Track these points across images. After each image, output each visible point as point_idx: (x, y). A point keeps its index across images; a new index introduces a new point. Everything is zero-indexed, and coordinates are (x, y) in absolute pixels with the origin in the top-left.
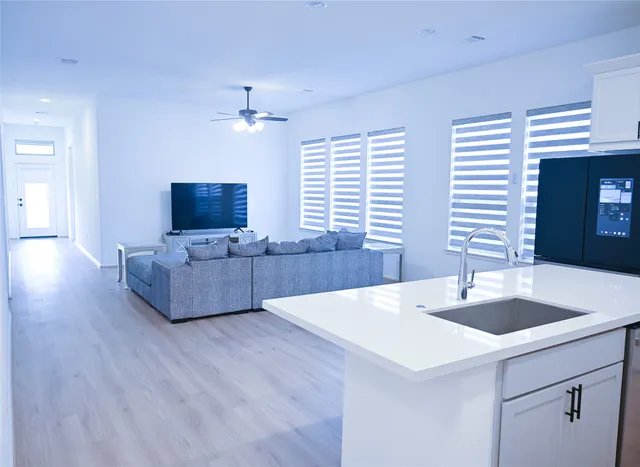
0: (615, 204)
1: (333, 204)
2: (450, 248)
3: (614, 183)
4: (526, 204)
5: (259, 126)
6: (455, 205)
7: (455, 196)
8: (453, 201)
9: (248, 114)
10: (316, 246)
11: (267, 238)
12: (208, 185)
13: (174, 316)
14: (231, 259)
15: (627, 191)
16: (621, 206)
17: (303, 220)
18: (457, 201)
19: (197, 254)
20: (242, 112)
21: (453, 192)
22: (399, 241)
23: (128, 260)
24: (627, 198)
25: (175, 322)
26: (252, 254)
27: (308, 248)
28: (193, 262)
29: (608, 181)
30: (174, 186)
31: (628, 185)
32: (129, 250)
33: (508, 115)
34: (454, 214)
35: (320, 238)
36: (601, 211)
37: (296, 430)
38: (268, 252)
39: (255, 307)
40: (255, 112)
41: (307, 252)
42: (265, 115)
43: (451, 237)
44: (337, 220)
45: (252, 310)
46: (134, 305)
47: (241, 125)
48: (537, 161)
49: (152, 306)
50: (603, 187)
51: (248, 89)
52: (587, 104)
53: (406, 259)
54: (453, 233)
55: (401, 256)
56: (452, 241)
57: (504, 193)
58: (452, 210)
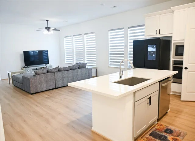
0: (152, 52)
1: (75, 55)
2: (110, 66)
3: (151, 46)
4: (129, 53)
5: (52, 32)
6: (110, 54)
8: (110, 53)
9: (48, 28)
10: (73, 68)
11: (58, 66)
13: (32, 92)
14: (48, 74)
15: (155, 48)
16: (153, 52)
17: (66, 60)
19: (38, 73)
20: (46, 28)
21: (110, 50)
22: (95, 65)
24: (155, 50)
25: (32, 94)
26: (54, 71)
27: (71, 69)
28: (37, 75)
29: (150, 46)
30: (24, 52)
31: (155, 46)
32: (12, 73)
33: (123, 28)
34: (110, 57)
35: (74, 65)
36: (149, 54)
37: (78, 119)
38: (59, 70)
39: (57, 87)
40: (50, 28)
41: (70, 70)
42: (53, 29)
43: (110, 63)
44: (77, 60)
45: (56, 88)
46: (17, 90)
47: (46, 31)
48: (132, 41)
49: (23, 90)
50: (149, 47)
51: (47, 21)
52: (143, 25)
53: (98, 70)
54: (110, 62)
55: (96, 69)
56: (110, 64)
57: (123, 50)
58: (110, 55)
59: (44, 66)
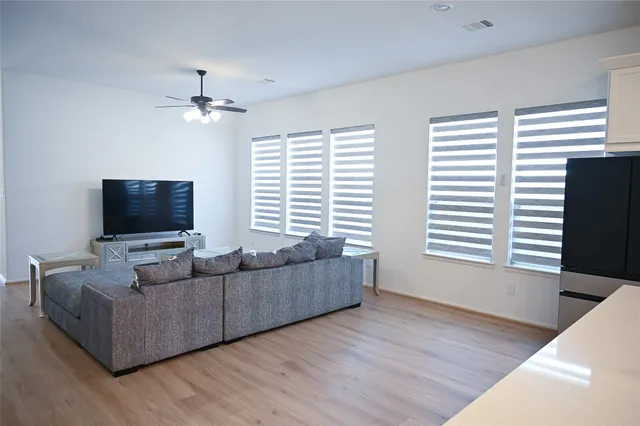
1: (289, 204)
2: (428, 252)
5: (216, 115)
6: (433, 207)
7: (434, 198)
8: (431, 202)
9: (201, 101)
10: (297, 256)
11: (240, 250)
12: (141, 182)
13: (118, 366)
14: (196, 280)
18: (433, 202)
19: (153, 277)
20: (195, 99)
21: (430, 193)
22: (368, 244)
23: (44, 279)
25: (118, 374)
26: (223, 270)
27: (288, 259)
28: (146, 288)
30: (106, 183)
32: (45, 266)
33: (494, 114)
34: (432, 217)
35: (299, 245)
38: (242, 267)
39: (228, 338)
40: (209, 100)
41: (286, 264)
42: (221, 103)
43: (429, 240)
44: (295, 221)
45: (225, 343)
46: (53, 346)
47: (195, 113)
49: (80, 346)
51: (202, 73)
53: (381, 265)
54: (432, 236)
55: (375, 261)
56: (430, 244)
57: (491, 195)
58: (430, 212)
59: (173, 236)
